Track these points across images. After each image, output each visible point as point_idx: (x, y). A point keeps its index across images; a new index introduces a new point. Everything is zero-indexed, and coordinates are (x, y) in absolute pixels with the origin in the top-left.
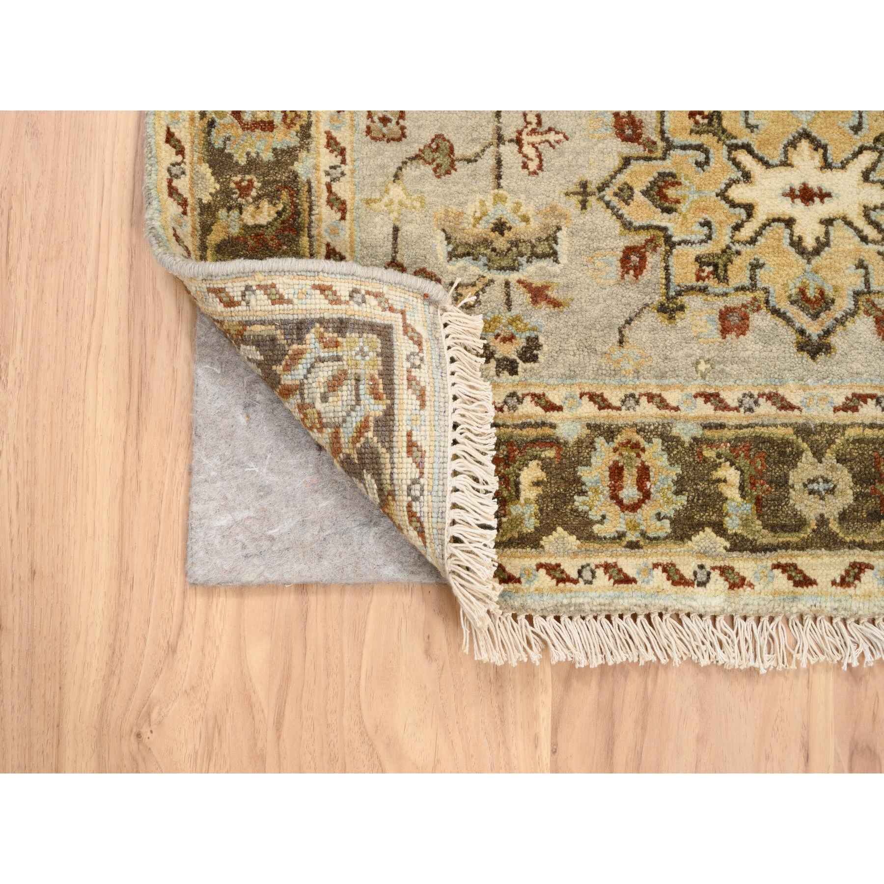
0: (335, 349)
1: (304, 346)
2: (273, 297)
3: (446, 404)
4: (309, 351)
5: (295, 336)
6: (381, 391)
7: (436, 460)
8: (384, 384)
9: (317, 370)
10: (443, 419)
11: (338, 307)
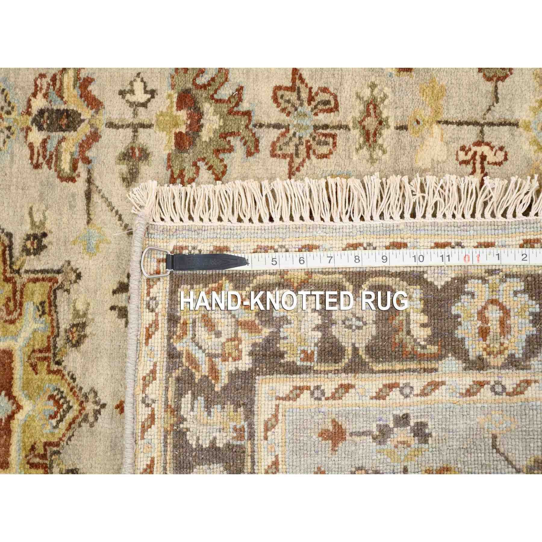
0: (188, 325)
1: (184, 352)
2: (151, 378)
3: (226, 227)
4: (187, 348)
5: (178, 360)
6: (217, 284)
7: (263, 236)
8: (213, 282)
9: (200, 341)
10: (235, 231)
11: (160, 322)
